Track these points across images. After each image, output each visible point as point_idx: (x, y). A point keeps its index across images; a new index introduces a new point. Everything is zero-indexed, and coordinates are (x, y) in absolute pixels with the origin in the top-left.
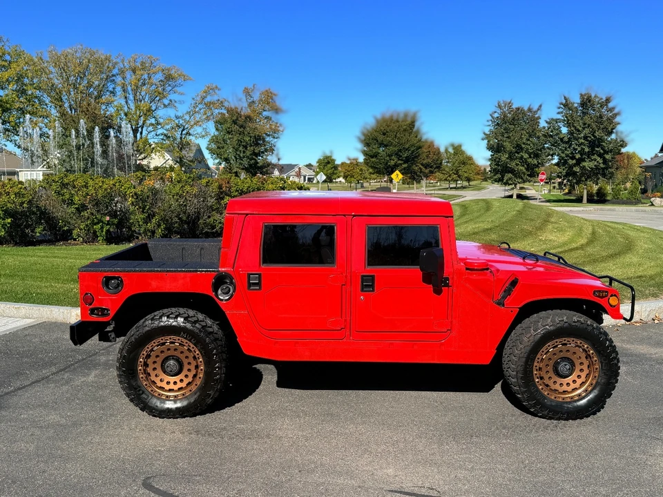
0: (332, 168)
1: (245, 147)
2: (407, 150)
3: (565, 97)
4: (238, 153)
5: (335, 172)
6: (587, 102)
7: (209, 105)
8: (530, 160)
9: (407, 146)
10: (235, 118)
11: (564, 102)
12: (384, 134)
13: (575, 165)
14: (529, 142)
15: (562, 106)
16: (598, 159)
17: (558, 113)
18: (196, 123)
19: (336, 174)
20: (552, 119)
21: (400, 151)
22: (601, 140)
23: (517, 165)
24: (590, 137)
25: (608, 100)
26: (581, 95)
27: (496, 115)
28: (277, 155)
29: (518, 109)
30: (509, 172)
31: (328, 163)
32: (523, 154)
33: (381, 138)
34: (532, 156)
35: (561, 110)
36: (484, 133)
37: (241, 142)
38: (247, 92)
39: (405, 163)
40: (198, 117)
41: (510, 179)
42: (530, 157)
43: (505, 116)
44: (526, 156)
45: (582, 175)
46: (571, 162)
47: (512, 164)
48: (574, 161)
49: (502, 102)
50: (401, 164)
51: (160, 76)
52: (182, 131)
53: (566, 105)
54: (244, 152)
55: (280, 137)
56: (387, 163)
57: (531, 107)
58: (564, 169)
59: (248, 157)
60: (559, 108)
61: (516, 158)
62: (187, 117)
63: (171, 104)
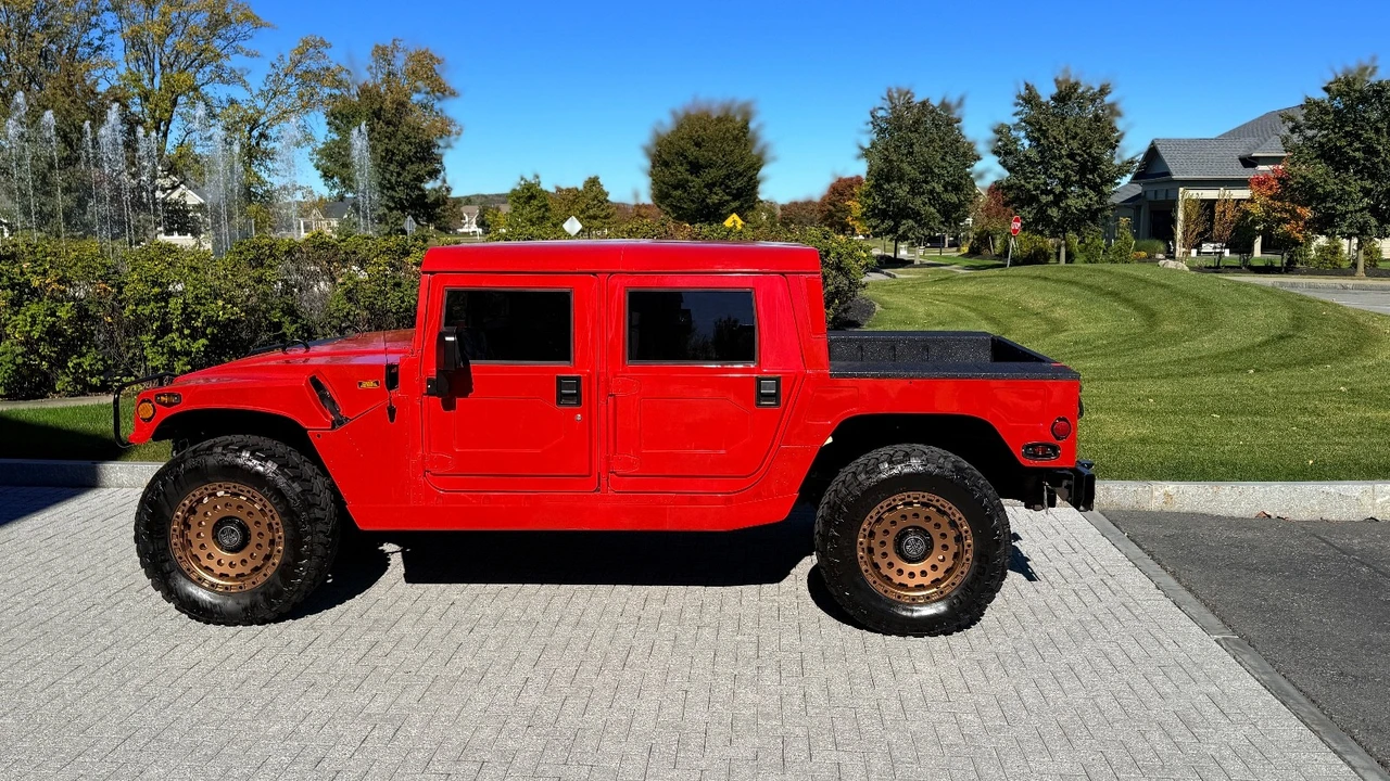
0: (540, 208)
1: (402, 165)
2: (740, 175)
3: (1027, 85)
4: (388, 176)
5: (547, 214)
6: (1066, 95)
7: (309, 78)
8: (945, 196)
9: (741, 168)
10: (376, 106)
11: (1023, 92)
12: (698, 145)
13: (1049, 204)
14: (943, 164)
15: (1021, 101)
16: (1092, 194)
17: (1016, 114)
18: (283, 116)
19: (548, 219)
20: (1003, 125)
21: (728, 176)
22: (1097, 161)
23: (924, 204)
24: (1081, 156)
25: (1103, 91)
26: (1056, 80)
27: (881, 113)
28: (444, 181)
29: (924, 104)
30: (908, 217)
31: (532, 197)
32: (936, 186)
33: (693, 152)
34: (950, 188)
35: (1019, 109)
36: (862, 148)
37: (393, 154)
38: (383, 54)
39: (734, 200)
40: (285, 102)
41: (910, 230)
42: (946, 190)
43: (899, 118)
44: (939, 188)
45: (1063, 220)
46: (1044, 199)
47: (918, 203)
48: (1051, 197)
49: (894, 90)
50: (727, 201)
51: (201, 19)
52: (250, 132)
53: (1030, 99)
54: (399, 174)
55: (454, 144)
56: (704, 200)
57: (947, 101)
58: (1029, 213)
59: (406, 185)
60: (1016, 104)
61: (923, 193)
62: (261, 104)
63: (235, 78)
